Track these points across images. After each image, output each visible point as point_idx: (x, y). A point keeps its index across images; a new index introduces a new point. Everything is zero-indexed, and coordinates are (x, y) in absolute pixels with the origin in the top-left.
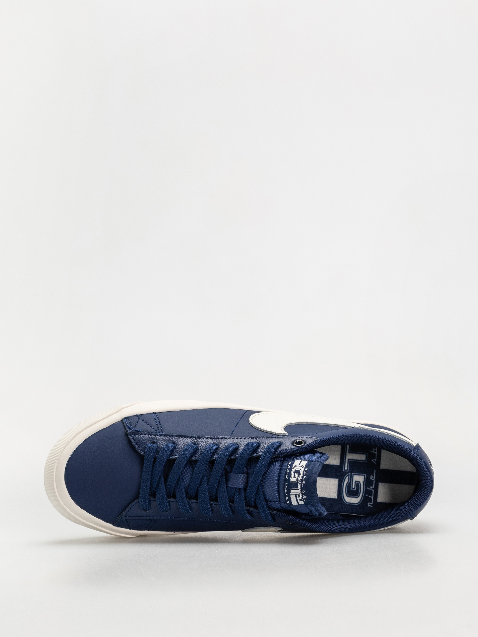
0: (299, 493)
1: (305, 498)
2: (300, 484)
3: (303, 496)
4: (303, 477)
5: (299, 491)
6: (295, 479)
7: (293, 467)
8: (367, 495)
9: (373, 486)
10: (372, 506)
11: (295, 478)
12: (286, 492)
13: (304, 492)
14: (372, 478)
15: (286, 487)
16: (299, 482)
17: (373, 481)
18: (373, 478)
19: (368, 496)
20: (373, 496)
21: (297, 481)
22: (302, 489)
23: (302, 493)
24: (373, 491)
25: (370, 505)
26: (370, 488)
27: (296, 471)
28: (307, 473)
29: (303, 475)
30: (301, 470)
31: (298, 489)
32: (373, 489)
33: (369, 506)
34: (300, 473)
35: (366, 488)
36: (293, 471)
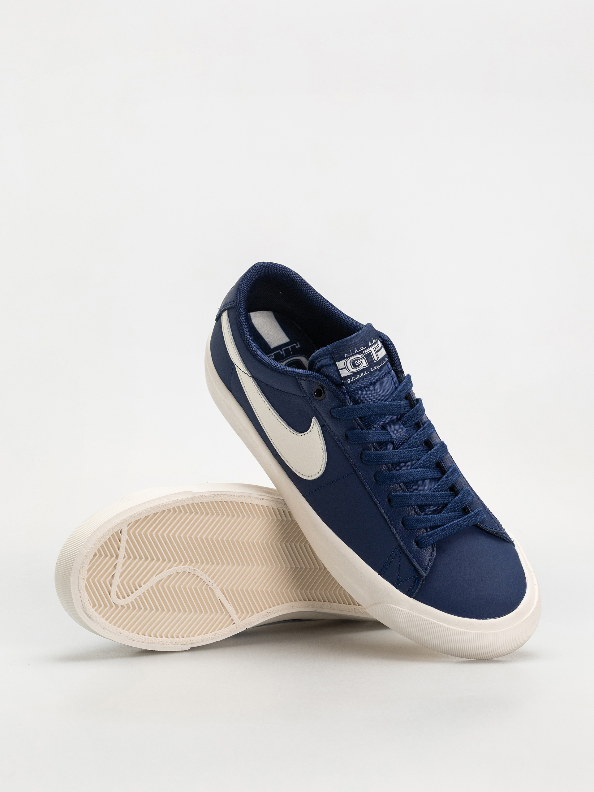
0: (374, 348)
1: (374, 340)
2: (365, 352)
3: (374, 342)
4: (357, 353)
5: (372, 349)
6: (363, 361)
7: (352, 373)
8: (292, 353)
9: (279, 352)
10: (298, 343)
11: (361, 362)
12: (379, 367)
13: (370, 343)
14: (272, 357)
15: (375, 368)
16: (364, 355)
17: (274, 354)
18: (272, 355)
19: (291, 351)
20: (288, 347)
21: (364, 357)
22: (369, 347)
23: (372, 345)
24: (283, 349)
25: (297, 346)
26: (283, 353)
27: (355, 366)
28: (351, 351)
29: (354, 355)
30: (350, 361)
31: (370, 351)
32: (282, 351)
33: (299, 346)
34: (354, 359)
35: (286, 357)
36: (355, 370)
